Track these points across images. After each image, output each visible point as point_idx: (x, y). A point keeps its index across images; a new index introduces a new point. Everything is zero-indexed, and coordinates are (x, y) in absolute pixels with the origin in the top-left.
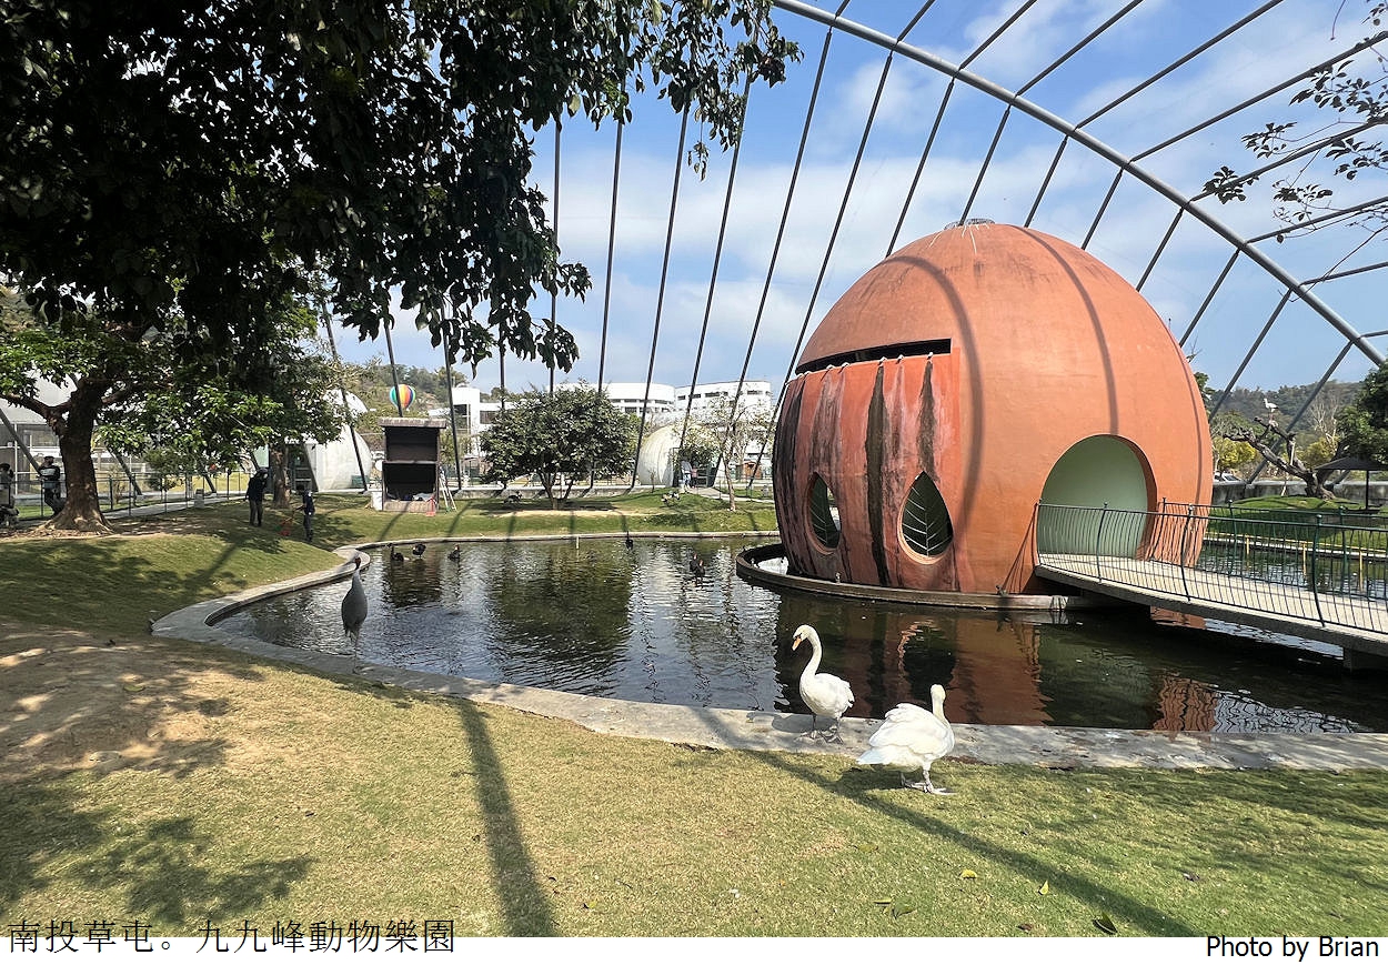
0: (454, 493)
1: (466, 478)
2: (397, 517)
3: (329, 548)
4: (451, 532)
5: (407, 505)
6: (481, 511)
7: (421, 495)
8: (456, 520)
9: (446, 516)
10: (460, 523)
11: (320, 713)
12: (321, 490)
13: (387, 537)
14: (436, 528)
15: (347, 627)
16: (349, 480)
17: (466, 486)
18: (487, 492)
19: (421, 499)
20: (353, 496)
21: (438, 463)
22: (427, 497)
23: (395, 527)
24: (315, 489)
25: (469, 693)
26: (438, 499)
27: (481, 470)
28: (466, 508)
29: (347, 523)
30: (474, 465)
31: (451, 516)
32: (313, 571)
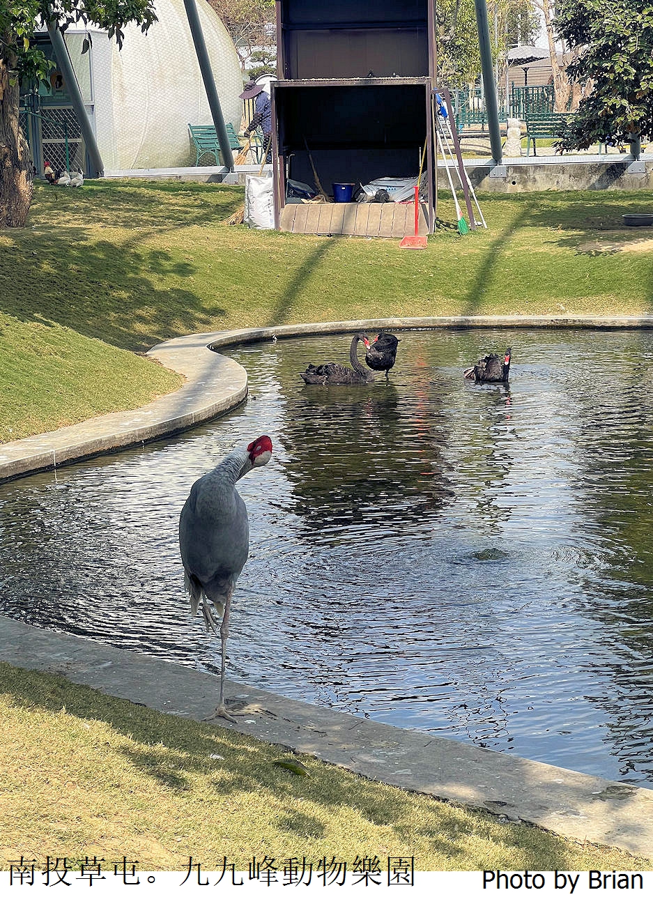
0: (479, 174)
1: (514, 127)
2: (321, 251)
3: (140, 345)
4: (476, 296)
5: (346, 217)
6: (560, 233)
7: (385, 183)
8: (490, 261)
9: (455, 247)
10: (501, 272)
11: (141, 840)
12: (112, 170)
13: (293, 312)
14: (429, 285)
15: (196, 582)
16: (181, 142)
17: (514, 150)
18: (580, 171)
19: (382, 198)
20: (195, 189)
21: (432, 83)
22: (400, 189)
23: (315, 283)
24: (94, 167)
25: (543, 808)
26: (434, 196)
27: (561, 97)
28: (517, 224)
29: (183, 269)
30: (537, 79)
31: (472, 248)
32: (101, 411)
